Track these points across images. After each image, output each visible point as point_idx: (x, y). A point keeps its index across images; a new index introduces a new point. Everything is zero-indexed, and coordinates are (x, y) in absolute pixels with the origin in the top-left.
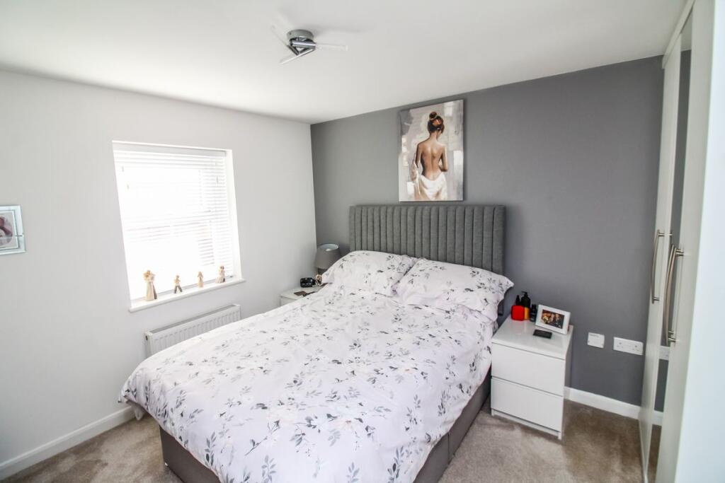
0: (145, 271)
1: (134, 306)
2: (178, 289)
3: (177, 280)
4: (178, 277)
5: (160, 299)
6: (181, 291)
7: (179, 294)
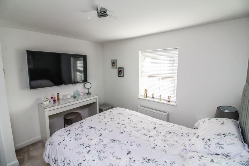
0: (145, 89)
1: (140, 97)
2: (153, 98)
3: (153, 95)
4: (153, 94)
5: (147, 98)
6: (154, 99)
7: (153, 100)
